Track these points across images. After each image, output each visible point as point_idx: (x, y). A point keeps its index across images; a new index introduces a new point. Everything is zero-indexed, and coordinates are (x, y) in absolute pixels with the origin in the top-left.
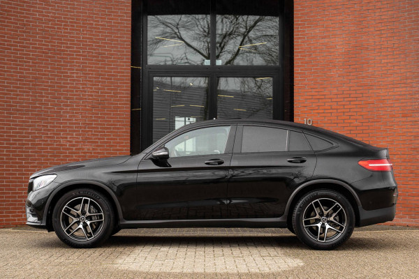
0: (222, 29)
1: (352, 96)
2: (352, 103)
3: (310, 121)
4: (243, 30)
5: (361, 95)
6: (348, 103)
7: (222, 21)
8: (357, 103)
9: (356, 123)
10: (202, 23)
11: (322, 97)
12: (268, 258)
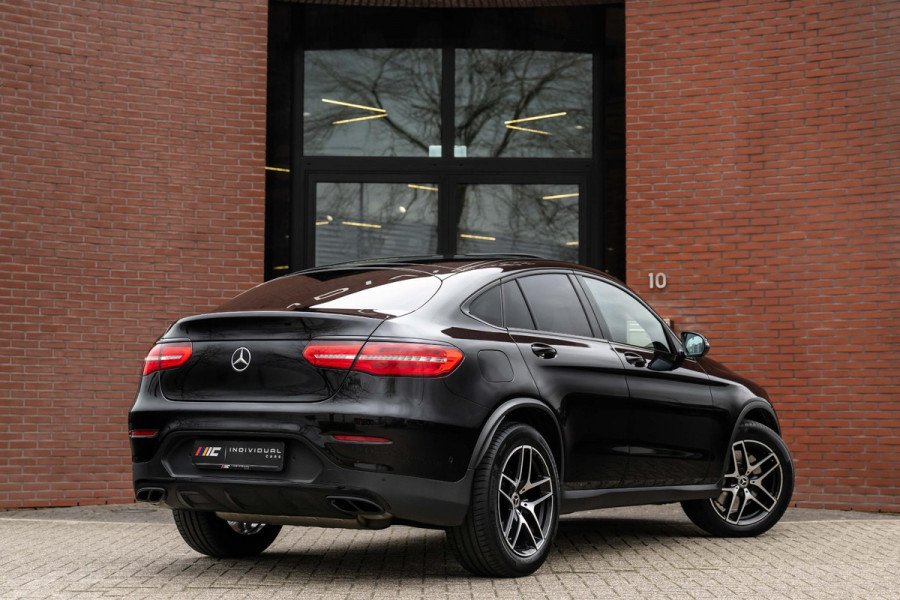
0: (471, 97)
1: (754, 222)
2: (754, 238)
3: (661, 279)
4: (514, 97)
5: (775, 221)
6: (747, 237)
7: (471, 80)
8: (764, 237)
9: (763, 282)
10: (427, 85)
11: (690, 225)
12: (569, 575)
